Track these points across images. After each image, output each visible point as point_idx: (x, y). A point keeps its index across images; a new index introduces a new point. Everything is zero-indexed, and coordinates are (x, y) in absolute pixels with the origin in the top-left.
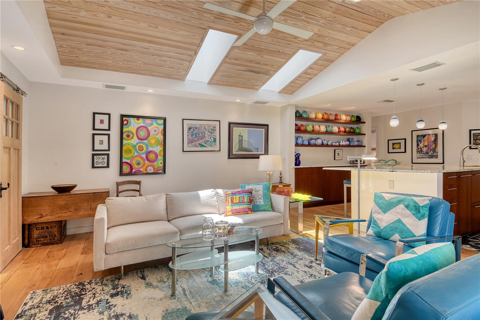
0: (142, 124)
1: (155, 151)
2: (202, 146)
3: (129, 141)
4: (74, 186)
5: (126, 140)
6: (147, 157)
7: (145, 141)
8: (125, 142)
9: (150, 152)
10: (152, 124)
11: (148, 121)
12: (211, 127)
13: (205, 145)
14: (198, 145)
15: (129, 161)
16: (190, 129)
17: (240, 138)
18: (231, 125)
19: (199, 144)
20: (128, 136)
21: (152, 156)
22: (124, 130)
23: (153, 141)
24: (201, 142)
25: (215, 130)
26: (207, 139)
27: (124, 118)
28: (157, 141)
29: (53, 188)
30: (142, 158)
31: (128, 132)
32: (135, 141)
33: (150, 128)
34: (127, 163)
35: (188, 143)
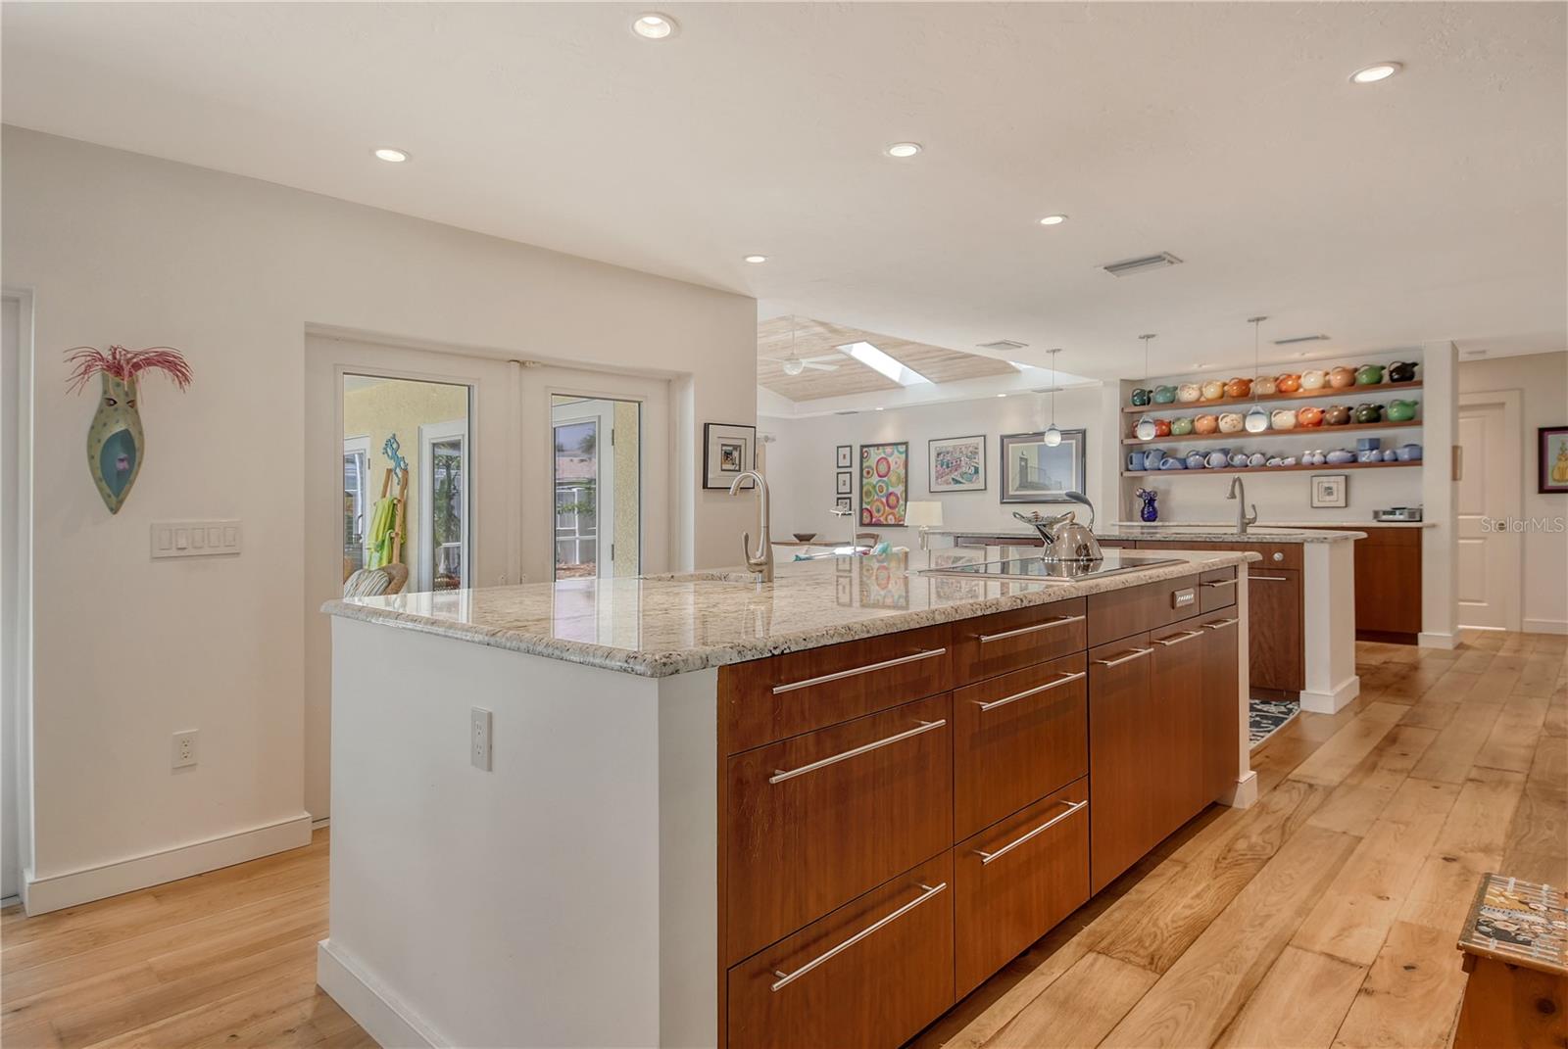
0: (883, 455)
1: (896, 492)
2: (957, 482)
3: (869, 480)
4: (813, 536)
5: (867, 478)
6: (887, 501)
7: (885, 479)
8: (865, 481)
9: (891, 494)
10: (892, 454)
11: (888, 450)
12: (971, 449)
13: (960, 479)
14: (951, 480)
15: (869, 507)
16: (939, 454)
17: (1023, 463)
18: (1004, 439)
19: (953, 479)
20: (868, 473)
21: (892, 499)
22: (865, 465)
23: (894, 479)
24: (955, 475)
25: (976, 453)
26: (964, 469)
27: (865, 450)
28: (899, 477)
29: (795, 536)
30: (882, 503)
31: (867, 467)
32: (875, 479)
33: (890, 459)
34: (867, 509)
35: (937, 478)
